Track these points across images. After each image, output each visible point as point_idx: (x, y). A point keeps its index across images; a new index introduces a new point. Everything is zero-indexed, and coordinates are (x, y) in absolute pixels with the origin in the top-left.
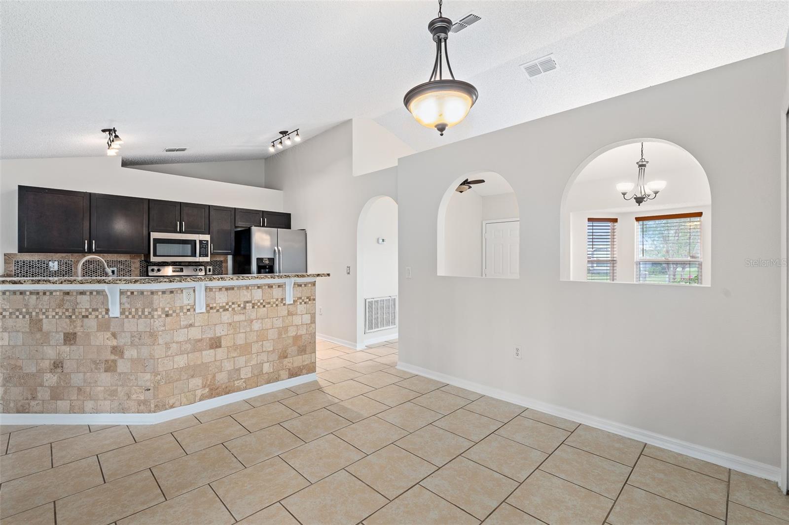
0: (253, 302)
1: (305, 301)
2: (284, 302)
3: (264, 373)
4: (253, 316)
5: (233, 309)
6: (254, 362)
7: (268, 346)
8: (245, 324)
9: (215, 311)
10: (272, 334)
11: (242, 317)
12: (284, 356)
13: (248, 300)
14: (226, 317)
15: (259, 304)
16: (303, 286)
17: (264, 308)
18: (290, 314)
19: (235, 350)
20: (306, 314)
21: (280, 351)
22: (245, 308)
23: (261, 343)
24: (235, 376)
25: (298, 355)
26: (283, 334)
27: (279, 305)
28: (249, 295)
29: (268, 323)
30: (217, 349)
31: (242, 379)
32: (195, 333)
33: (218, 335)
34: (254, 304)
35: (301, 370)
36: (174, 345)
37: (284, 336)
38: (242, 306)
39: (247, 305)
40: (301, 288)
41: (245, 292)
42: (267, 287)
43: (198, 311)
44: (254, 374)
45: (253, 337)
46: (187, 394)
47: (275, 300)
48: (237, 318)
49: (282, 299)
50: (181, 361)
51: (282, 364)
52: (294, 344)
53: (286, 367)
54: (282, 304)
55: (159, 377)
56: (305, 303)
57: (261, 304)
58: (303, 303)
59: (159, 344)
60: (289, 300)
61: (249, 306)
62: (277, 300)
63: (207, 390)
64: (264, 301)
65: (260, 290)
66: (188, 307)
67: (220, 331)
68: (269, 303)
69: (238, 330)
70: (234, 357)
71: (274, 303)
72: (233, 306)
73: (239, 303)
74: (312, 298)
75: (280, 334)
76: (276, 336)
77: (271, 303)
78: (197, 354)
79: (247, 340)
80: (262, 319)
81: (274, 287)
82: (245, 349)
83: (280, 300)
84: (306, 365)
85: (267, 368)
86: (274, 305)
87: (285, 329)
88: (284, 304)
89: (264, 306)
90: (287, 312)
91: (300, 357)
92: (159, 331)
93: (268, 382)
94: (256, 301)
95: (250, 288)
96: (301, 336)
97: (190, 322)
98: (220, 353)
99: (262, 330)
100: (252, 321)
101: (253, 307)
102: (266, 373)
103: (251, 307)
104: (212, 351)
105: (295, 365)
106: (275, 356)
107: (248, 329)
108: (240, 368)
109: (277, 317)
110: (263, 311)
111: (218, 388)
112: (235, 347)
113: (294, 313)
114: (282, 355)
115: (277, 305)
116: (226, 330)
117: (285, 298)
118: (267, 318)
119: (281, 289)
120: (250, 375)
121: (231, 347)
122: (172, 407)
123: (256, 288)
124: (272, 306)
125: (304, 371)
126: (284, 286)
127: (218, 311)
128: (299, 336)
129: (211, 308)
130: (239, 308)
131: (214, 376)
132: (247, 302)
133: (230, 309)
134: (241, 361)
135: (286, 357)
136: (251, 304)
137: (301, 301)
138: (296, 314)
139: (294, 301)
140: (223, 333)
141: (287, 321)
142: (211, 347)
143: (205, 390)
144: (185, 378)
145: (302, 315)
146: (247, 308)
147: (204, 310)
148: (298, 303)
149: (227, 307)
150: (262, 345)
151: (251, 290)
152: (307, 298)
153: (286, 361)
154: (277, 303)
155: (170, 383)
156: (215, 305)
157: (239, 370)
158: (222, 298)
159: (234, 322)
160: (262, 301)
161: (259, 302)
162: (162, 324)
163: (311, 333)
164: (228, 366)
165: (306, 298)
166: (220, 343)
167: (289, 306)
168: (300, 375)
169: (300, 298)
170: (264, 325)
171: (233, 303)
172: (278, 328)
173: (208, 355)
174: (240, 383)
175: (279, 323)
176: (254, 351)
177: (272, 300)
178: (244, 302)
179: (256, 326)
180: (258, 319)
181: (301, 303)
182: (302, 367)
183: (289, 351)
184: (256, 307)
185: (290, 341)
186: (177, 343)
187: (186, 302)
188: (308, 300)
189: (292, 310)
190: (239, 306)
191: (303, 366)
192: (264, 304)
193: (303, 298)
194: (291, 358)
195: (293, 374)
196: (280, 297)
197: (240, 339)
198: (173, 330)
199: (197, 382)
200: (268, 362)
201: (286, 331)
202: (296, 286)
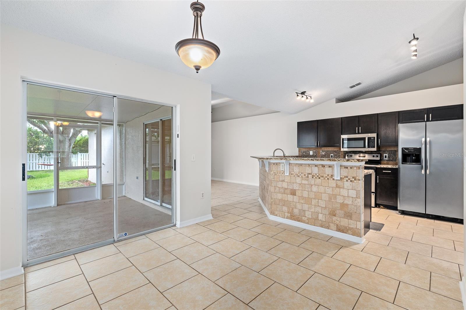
0: (313, 174)
1: (351, 179)
2: (333, 178)
3: (319, 219)
4: (313, 183)
5: (302, 177)
6: (313, 210)
7: (322, 204)
8: (308, 186)
9: (293, 176)
10: (325, 197)
11: (306, 182)
12: (333, 214)
13: (310, 173)
14: (298, 180)
15: (316, 176)
16: (349, 168)
17: (319, 179)
18: (337, 186)
19: (303, 199)
20: (352, 189)
21: (330, 210)
22: (308, 177)
23: (317, 200)
24: (302, 213)
25: (344, 218)
26: (333, 199)
27: (329, 179)
28: (310, 169)
29: (322, 189)
30: (294, 196)
31: (306, 217)
32: (285, 185)
33: (294, 188)
34: (313, 175)
35: (347, 230)
36: (277, 188)
37: (333, 201)
38: (306, 175)
39: (309, 175)
40: (347, 169)
41: (307, 168)
42: (321, 166)
43: (286, 174)
44: (313, 217)
45: (312, 195)
46: (282, 212)
47: (326, 175)
48: (304, 182)
49: (332, 176)
50: (280, 196)
51: (331, 219)
52: (341, 209)
53: (334, 222)
54: (332, 179)
55: (272, 200)
56: (351, 181)
57: (318, 176)
58: (349, 181)
59: (272, 186)
60: (337, 177)
61: (310, 176)
62: (328, 175)
63: (289, 215)
64: (319, 174)
65: (317, 168)
66: (283, 172)
67: (296, 187)
68: (323, 177)
69: (304, 189)
70: (302, 203)
71: (326, 177)
72: (302, 175)
73: (305, 174)
74: (357, 178)
75: (330, 198)
76: (327, 199)
77: (324, 177)
78: (285, 195)
79: (309, 196)
80: (318, 186)
81: (326, 167)
82: (308, 201)
83: (330, 176)
84: (352, 228)
85: (321, 217)
86: (326, 179)
87: (335, 196)
88: (334, 179)
89: (319, 178)
90: (335, 185)
91: (347, 220)
92: (272, 181)
93: (322, 226)
94: (314, 174)
95: (311, 166)
96: (347, 205)
97: (283, 179)
98: (296, 198)
99: (318, 192)
100: (312, 186)
101: (313, 177)
102: (320, 220)
103: (311, 177)
104: (292, 196)
105: (342, 224)
106: (326, 212)
107: (310, 190)
108: (305, 210)
109: (328, 187)
110: (318, 181)
111: (294, 216)
112: (302, 197)
113: (341, 186)
114: (331, 213)
115: (328, 179)
116: (298, 187)
117: (334, 175)
118: (321, 186)
119: (331, 168)
120: (310, 217)
121: (300, 197)
122: (276, 215)
123: (314, 166)
124: (325, 179)
125: (349, 231)
126: (333, 167)
127: (294, 176)
128: (345, 204)
129: (292, 174)
130: (305, 177)
131: (293, 209)
132: (309, 174)
133: (300, 176)
134: (306, 207)
135: (335, 215)
136: (311, 175)
137: (347, 179)
138: (343, 188)
139: (341, 178)
140: (297, 188)
141: (335, 191)
142: (291, 194)
143: (288, 214)
144: (281, 205)
145: (348, 189)
146: (309, 177)
147: (288, 174)
148: (345, 180)
149: (299, 175)
150: (318, 201)
151: (311, 167)
152: (353, 178)
153: (334, 218)
154: (328, 177)
155: (276, 204)
156: (293, 173)
157: (305, 211)
158: (296, 170)
159: (302, 183)
160: (318, 175)
161: (316, 175)
162: (273, 177)
163: (356, 206)
164: (299, 206)
165: (351, 177)
166: (295, 193)
167: (337, 181)
168: (346, 233)
169: (347, 177)
170: (319, 190)
171: (302, 173)
172: (329, 194)
173: (290, 197)
174: (305, 219)
175: (329, 191)
176: (313, 203)
177: (324, 175)
178: (307, 173)
179: (315, 189)
180: (316, 185)
181: (347, 181)
182: (347, 228)
183: (337, 212)
184: (314, 177)
185: (339, 206)
186: (278, 187)
187: (281, 169)
188: (353, 179)
189: (339, 184)
190: (305, 175)
191: (349, 228)
192: (319, 177)
193: (349, 177)
194: (339, 218)
195: (340, 229)
196: (330, 174)
197: (305, 194)
198: (277, 181)
199: (285, 209)
200: (322, 214)
201: (335, 198)
202: (343, 168)
